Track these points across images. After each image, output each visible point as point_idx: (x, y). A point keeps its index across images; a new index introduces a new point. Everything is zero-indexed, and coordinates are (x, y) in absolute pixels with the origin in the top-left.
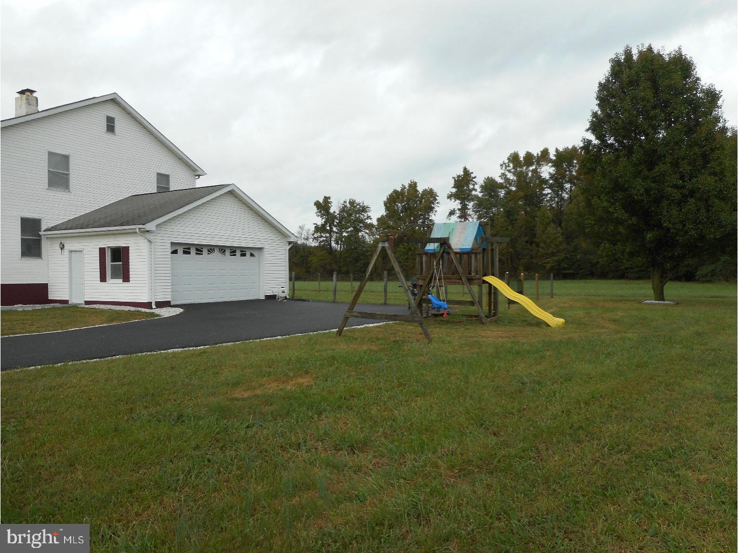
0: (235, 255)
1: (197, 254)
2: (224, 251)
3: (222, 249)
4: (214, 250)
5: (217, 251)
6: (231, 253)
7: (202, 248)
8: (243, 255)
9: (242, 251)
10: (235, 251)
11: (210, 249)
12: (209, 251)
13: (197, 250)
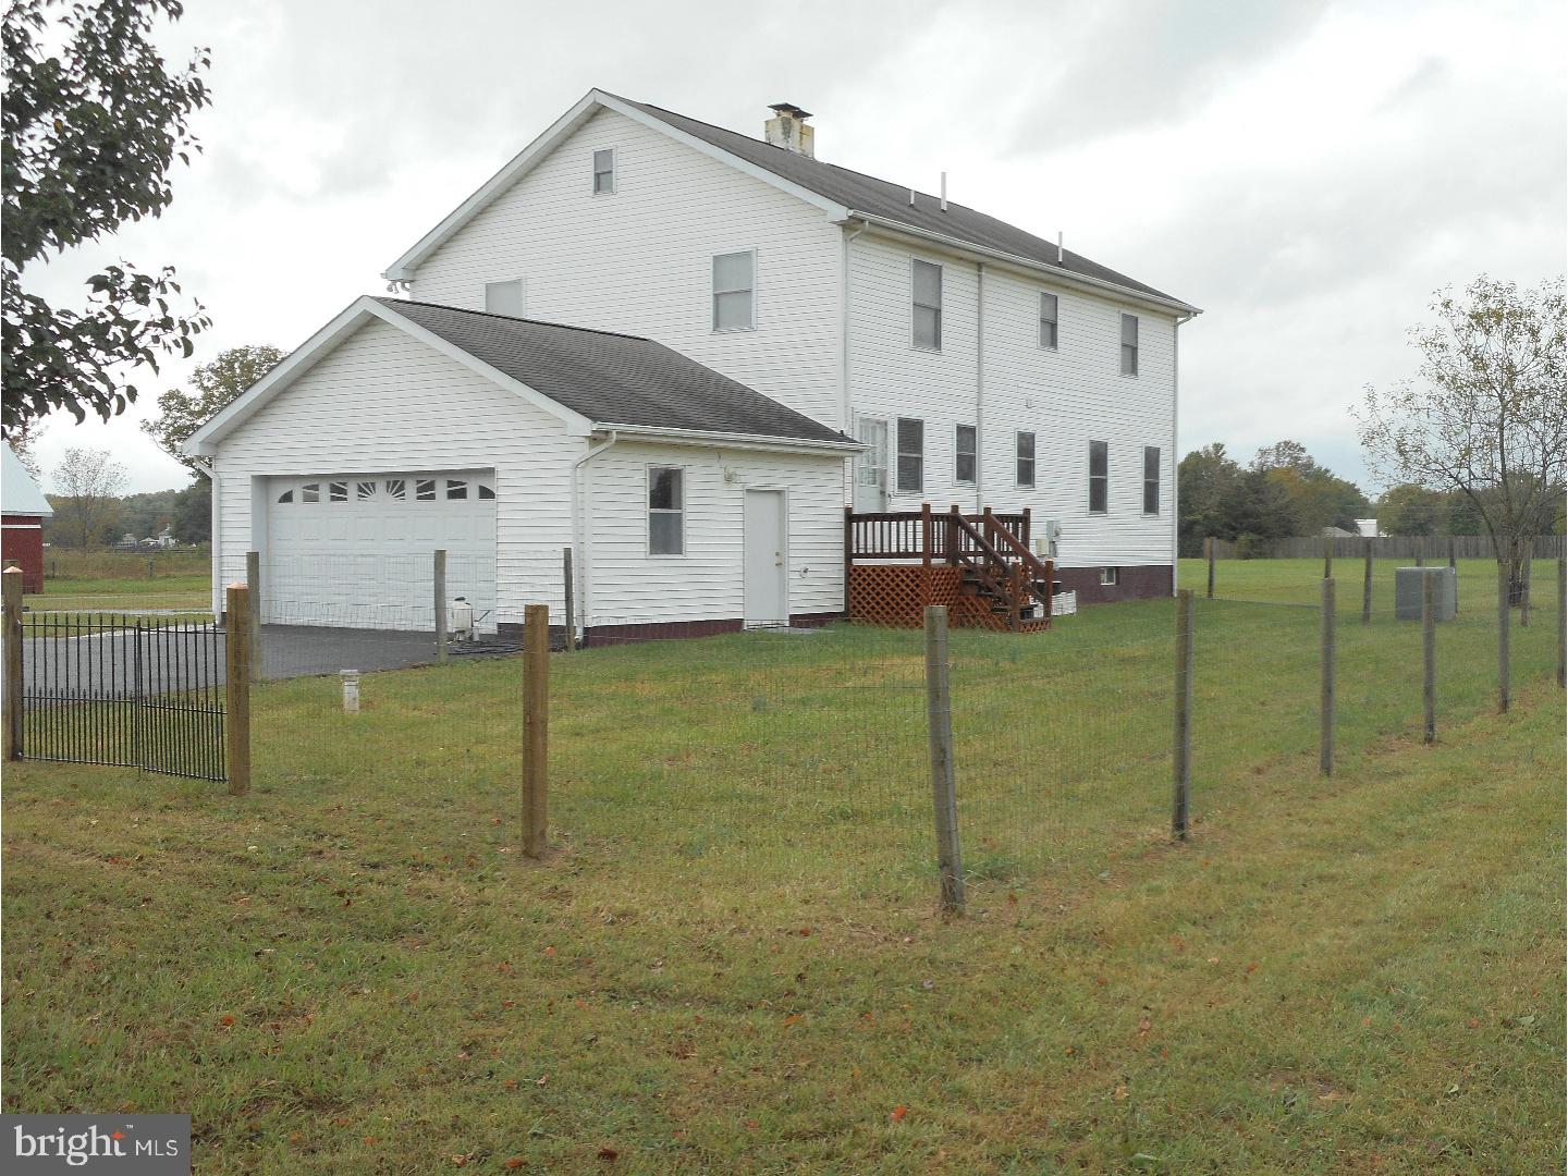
0: (432, 497)
1: (333, 499)
2: (402, 487)
3: (396, 483)
4: (373, 484)
5: (381, 486)
6: (419, 490)
7: (344, 484)
8: (458, 493)
9: (451, 483)
10: (431, 486)
11: (366, 485)
12: (360, 489)
13: (334, 489)
